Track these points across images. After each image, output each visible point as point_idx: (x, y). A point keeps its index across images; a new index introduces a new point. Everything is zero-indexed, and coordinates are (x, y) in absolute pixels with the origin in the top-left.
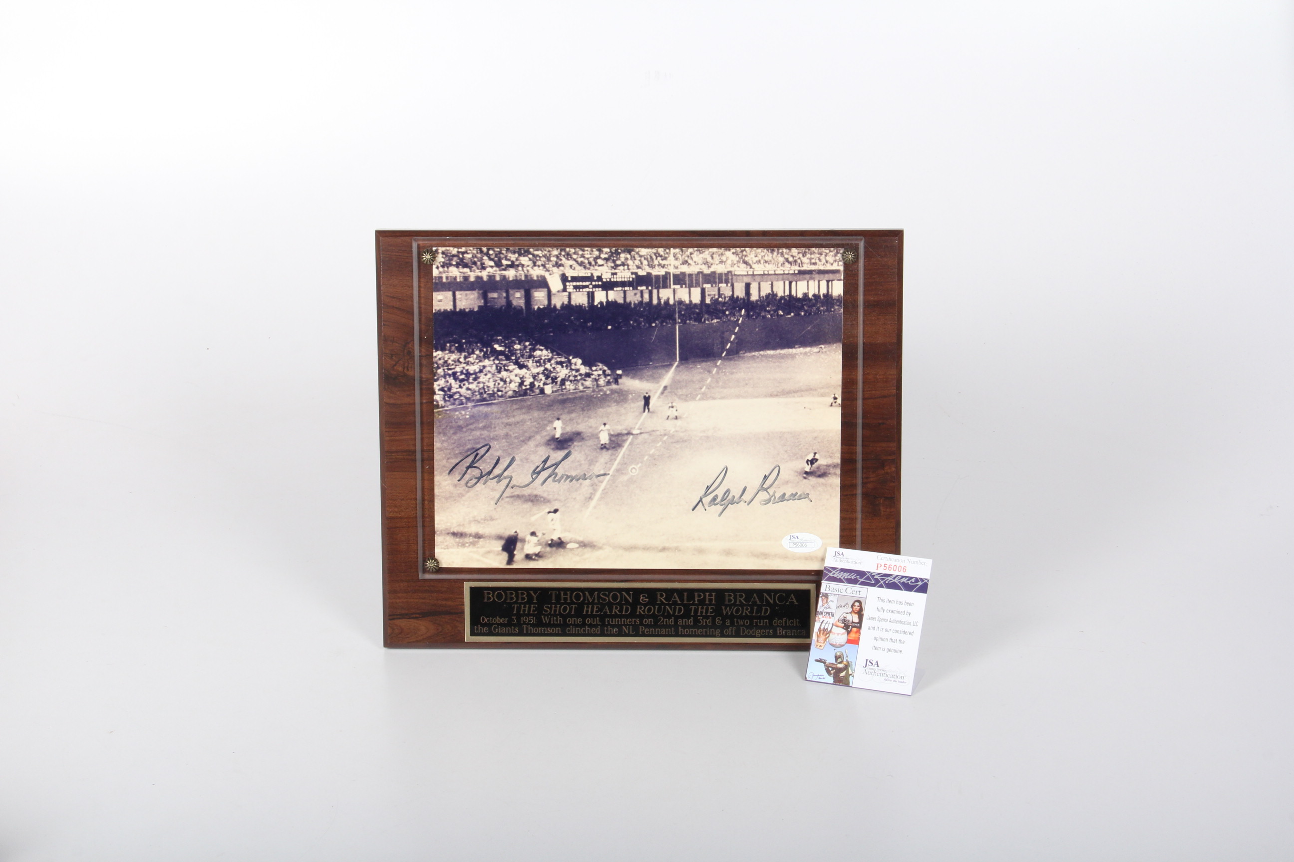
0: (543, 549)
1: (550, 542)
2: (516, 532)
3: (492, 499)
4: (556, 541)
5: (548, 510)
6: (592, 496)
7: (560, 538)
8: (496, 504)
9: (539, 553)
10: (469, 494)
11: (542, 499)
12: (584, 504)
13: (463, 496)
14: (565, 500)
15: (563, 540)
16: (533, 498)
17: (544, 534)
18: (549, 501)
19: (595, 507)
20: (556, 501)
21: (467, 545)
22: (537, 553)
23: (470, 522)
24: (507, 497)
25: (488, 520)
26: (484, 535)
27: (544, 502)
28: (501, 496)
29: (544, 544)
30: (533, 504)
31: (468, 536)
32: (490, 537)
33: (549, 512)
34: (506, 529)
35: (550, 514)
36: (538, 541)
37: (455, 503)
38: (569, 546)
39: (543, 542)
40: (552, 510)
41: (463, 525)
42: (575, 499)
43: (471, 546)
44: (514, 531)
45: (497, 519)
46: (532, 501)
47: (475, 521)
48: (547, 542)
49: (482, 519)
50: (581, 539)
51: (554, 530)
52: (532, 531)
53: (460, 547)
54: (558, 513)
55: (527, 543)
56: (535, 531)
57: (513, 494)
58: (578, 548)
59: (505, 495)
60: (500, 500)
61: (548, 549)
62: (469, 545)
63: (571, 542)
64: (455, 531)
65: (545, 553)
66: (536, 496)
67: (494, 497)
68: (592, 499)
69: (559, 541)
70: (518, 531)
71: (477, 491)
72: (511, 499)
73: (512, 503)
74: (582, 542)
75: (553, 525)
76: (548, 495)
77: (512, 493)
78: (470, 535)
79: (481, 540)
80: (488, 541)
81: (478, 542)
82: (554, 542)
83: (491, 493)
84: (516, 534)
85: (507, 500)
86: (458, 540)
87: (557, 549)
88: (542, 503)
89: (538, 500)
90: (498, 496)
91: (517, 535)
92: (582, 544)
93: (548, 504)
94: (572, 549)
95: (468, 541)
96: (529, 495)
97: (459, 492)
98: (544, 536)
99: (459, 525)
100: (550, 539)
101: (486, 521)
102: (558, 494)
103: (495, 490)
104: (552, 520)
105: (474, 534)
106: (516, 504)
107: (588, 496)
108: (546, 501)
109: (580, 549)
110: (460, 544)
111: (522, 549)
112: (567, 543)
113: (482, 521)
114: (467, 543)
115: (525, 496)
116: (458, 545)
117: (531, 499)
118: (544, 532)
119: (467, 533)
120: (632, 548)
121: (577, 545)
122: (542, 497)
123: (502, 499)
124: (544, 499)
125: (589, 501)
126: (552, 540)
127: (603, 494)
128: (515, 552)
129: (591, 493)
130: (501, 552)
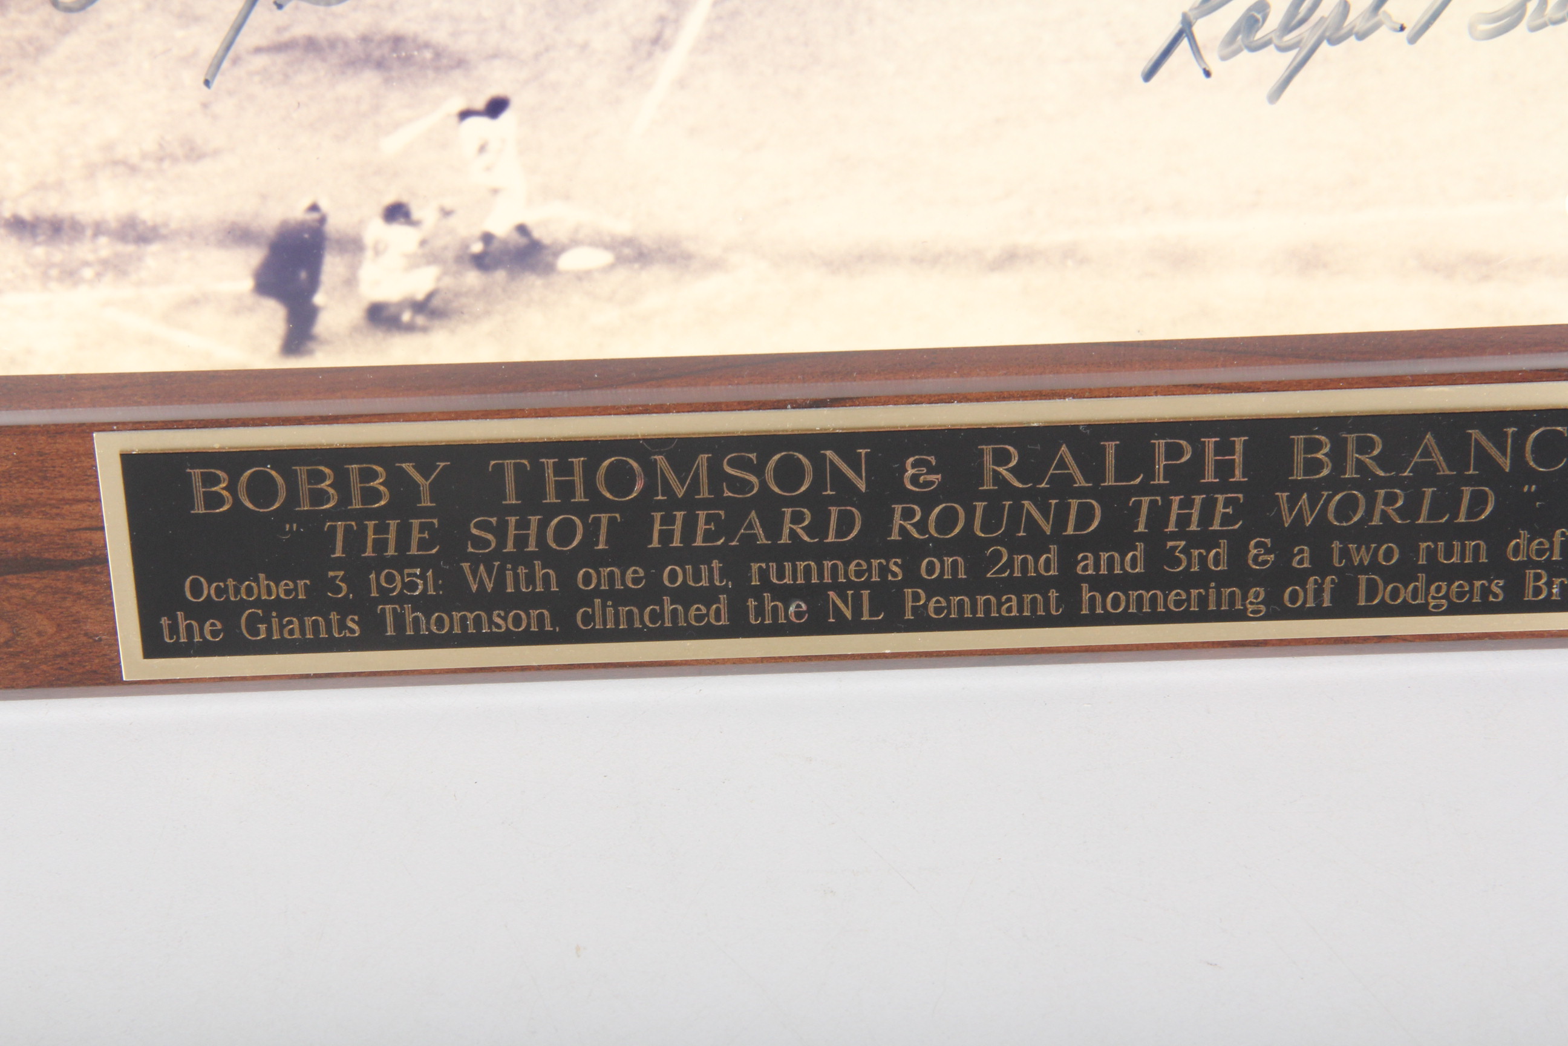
0: (448, 282)
1: (477, 248)
2: (314, 208)
3: (187, 60)
4: (505, 242)
5: (460, 105)
6: (668, 33)
7: (522, 229)
8: (207, 83)
9: (430, 296)
10: (71, 42)
11: (428, 55)
12: (630, 69)
13: (42, 50)
14: (537, 56)
15: (537, 234)
16: (386, 49)
17: (446, 213)
18: (461, 63)
19: (681, 84)
20: (497, 63)
21: (88, 273)
22: (420, 296)
23: (91, 171)
24: (258, 50)
25: (175, 160)
26: (166, 225)
27: (437, 69)
28: (228, 46)
29: (450, 255)
30: (387, 81)
31: (89, 232)
32: (191, 236)
33: (465, 114)
34: (264, 197)
35: (472, 122)
36: (423, 243)
37: (9, 85)
38: (567, 262)
39: (445, 248)
40: (480, 103)
41: (59, 185)
42: (584, 47)
43: (109, 277)
44: (307, 202)
45: (216, 153)
46: (380, 65)
47: (116, 163)
48: (466, 246)
49: (144, 156)
50: (623, 228)
51: (495, 191)
52: (389, 199)
53: (53, 285)
54: (506, 117)
55: (369, 254)
56: (404, 199)
57: (286, 36)
58: (612, 267)
59: (247, 39)
60: (226, 64)
61: (473, 278)
62: (99, 275)
63: (575, 242)
64: (25, 213)
65: (457, 295)
66: (397, 41)
67: (195, 53)
68: (666, 47)
69: (523, 241)
70: (325, 205)
71: (110, 26)
72: (280, 59)
73: (286, 76)
74: (628, 242)
75: (488, 169)
76: (455, 34)
77: (279, 30)
78: (99, 229)
79: (155, 248)
80: (185, 254)
81: (140, 259)
82: (495, 245)
83: (179, 34)
84: (315, 216)
85: (261, 61)
86: (40, 252)
87: (512, 276)
88: (431, 74)
89: (407, 60)
90: (211, 46)
91: (323, 220)
92: (627, 251)
93: (457, 74)
94: (582, 276)
95: (90, 257)
96: (365, 39)
97: (19, 33)
98: (452, 221)
99: (41, 187)
100: (477, 231)
101: (166, 164)
102: (503, 27)
103: (197, 19)
104: (482, 149)
105: (113, 225)
106: (304, 78)
107: (650, 31)
108: (445, 61)
109: (622, 274)
110: (54, 272)
111: (351, 282)
112: (559, 250)
113: (149, 165)
114: (86, 264)
115: (346, 43)
116: (45, 277)
117: (377, 54)
118: (448, 203)
119: (82, 218)
120: (860, 258)
121: (605, 258)
122: (427, 45)
123: (236, 61)
124: (438, 55)
125: (650, 55)
126: (487, 238)
127: (719, 18)
128: (319, 299)
129: (662, 19)
130: (251, 299)
